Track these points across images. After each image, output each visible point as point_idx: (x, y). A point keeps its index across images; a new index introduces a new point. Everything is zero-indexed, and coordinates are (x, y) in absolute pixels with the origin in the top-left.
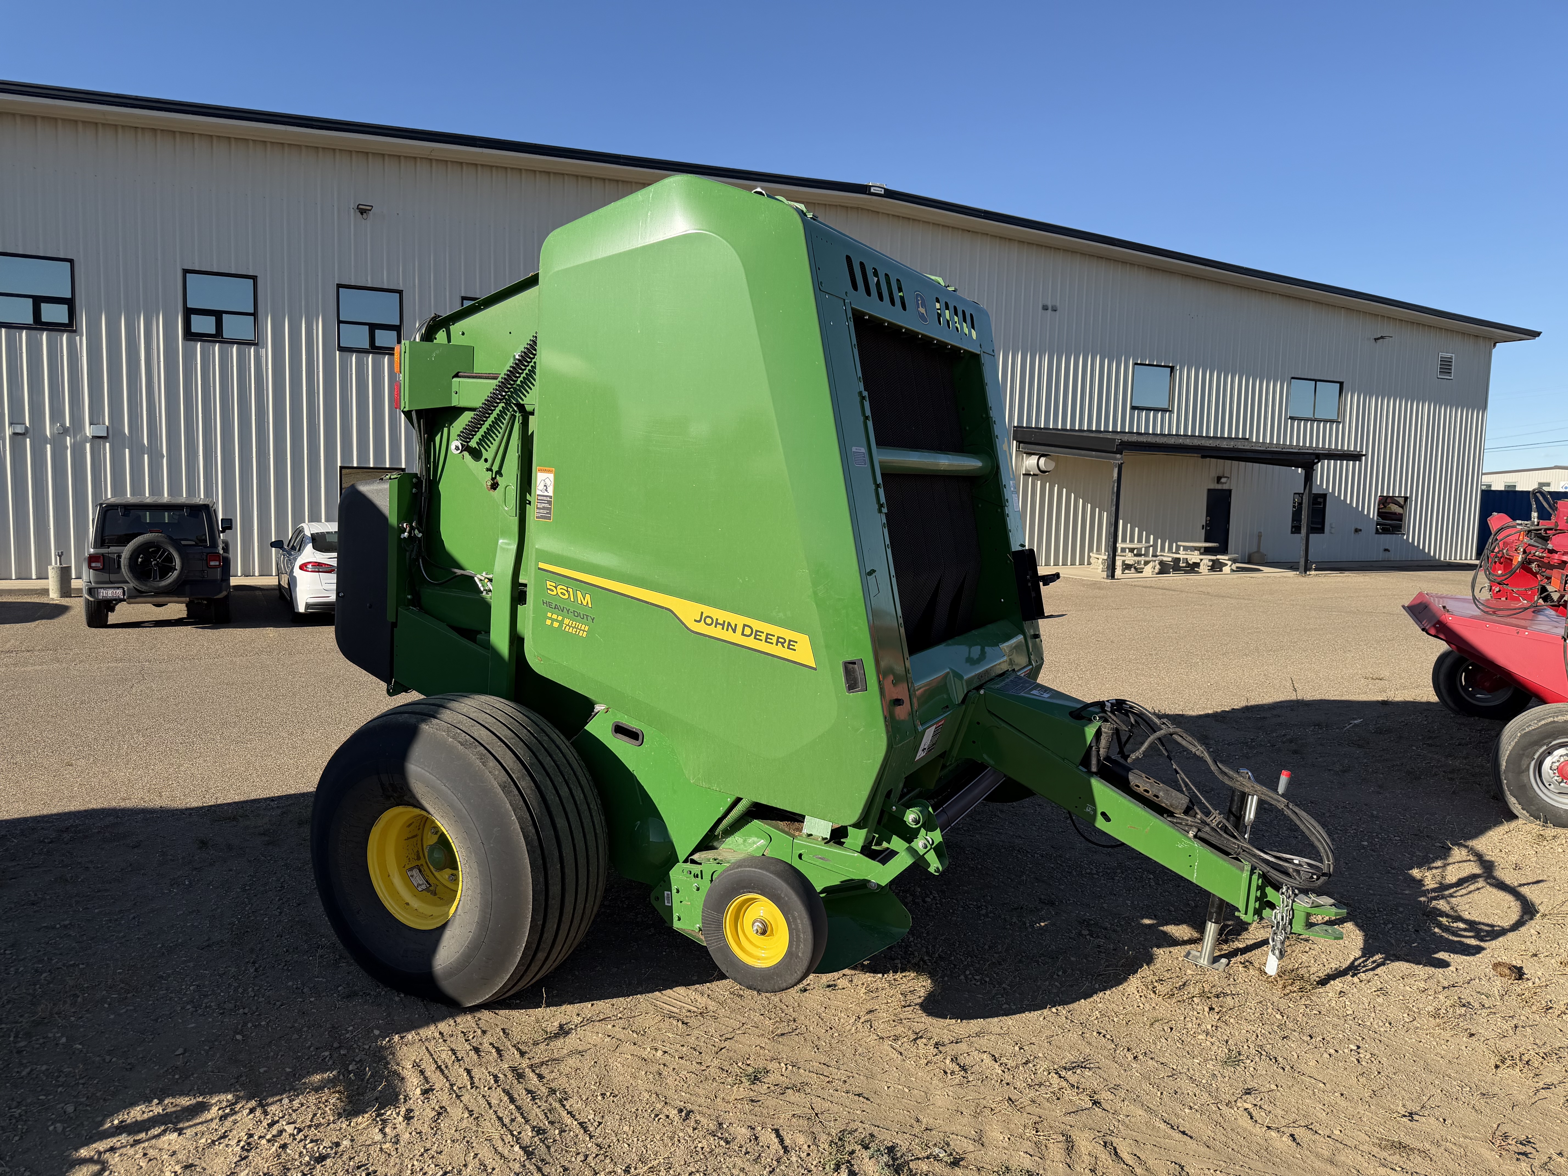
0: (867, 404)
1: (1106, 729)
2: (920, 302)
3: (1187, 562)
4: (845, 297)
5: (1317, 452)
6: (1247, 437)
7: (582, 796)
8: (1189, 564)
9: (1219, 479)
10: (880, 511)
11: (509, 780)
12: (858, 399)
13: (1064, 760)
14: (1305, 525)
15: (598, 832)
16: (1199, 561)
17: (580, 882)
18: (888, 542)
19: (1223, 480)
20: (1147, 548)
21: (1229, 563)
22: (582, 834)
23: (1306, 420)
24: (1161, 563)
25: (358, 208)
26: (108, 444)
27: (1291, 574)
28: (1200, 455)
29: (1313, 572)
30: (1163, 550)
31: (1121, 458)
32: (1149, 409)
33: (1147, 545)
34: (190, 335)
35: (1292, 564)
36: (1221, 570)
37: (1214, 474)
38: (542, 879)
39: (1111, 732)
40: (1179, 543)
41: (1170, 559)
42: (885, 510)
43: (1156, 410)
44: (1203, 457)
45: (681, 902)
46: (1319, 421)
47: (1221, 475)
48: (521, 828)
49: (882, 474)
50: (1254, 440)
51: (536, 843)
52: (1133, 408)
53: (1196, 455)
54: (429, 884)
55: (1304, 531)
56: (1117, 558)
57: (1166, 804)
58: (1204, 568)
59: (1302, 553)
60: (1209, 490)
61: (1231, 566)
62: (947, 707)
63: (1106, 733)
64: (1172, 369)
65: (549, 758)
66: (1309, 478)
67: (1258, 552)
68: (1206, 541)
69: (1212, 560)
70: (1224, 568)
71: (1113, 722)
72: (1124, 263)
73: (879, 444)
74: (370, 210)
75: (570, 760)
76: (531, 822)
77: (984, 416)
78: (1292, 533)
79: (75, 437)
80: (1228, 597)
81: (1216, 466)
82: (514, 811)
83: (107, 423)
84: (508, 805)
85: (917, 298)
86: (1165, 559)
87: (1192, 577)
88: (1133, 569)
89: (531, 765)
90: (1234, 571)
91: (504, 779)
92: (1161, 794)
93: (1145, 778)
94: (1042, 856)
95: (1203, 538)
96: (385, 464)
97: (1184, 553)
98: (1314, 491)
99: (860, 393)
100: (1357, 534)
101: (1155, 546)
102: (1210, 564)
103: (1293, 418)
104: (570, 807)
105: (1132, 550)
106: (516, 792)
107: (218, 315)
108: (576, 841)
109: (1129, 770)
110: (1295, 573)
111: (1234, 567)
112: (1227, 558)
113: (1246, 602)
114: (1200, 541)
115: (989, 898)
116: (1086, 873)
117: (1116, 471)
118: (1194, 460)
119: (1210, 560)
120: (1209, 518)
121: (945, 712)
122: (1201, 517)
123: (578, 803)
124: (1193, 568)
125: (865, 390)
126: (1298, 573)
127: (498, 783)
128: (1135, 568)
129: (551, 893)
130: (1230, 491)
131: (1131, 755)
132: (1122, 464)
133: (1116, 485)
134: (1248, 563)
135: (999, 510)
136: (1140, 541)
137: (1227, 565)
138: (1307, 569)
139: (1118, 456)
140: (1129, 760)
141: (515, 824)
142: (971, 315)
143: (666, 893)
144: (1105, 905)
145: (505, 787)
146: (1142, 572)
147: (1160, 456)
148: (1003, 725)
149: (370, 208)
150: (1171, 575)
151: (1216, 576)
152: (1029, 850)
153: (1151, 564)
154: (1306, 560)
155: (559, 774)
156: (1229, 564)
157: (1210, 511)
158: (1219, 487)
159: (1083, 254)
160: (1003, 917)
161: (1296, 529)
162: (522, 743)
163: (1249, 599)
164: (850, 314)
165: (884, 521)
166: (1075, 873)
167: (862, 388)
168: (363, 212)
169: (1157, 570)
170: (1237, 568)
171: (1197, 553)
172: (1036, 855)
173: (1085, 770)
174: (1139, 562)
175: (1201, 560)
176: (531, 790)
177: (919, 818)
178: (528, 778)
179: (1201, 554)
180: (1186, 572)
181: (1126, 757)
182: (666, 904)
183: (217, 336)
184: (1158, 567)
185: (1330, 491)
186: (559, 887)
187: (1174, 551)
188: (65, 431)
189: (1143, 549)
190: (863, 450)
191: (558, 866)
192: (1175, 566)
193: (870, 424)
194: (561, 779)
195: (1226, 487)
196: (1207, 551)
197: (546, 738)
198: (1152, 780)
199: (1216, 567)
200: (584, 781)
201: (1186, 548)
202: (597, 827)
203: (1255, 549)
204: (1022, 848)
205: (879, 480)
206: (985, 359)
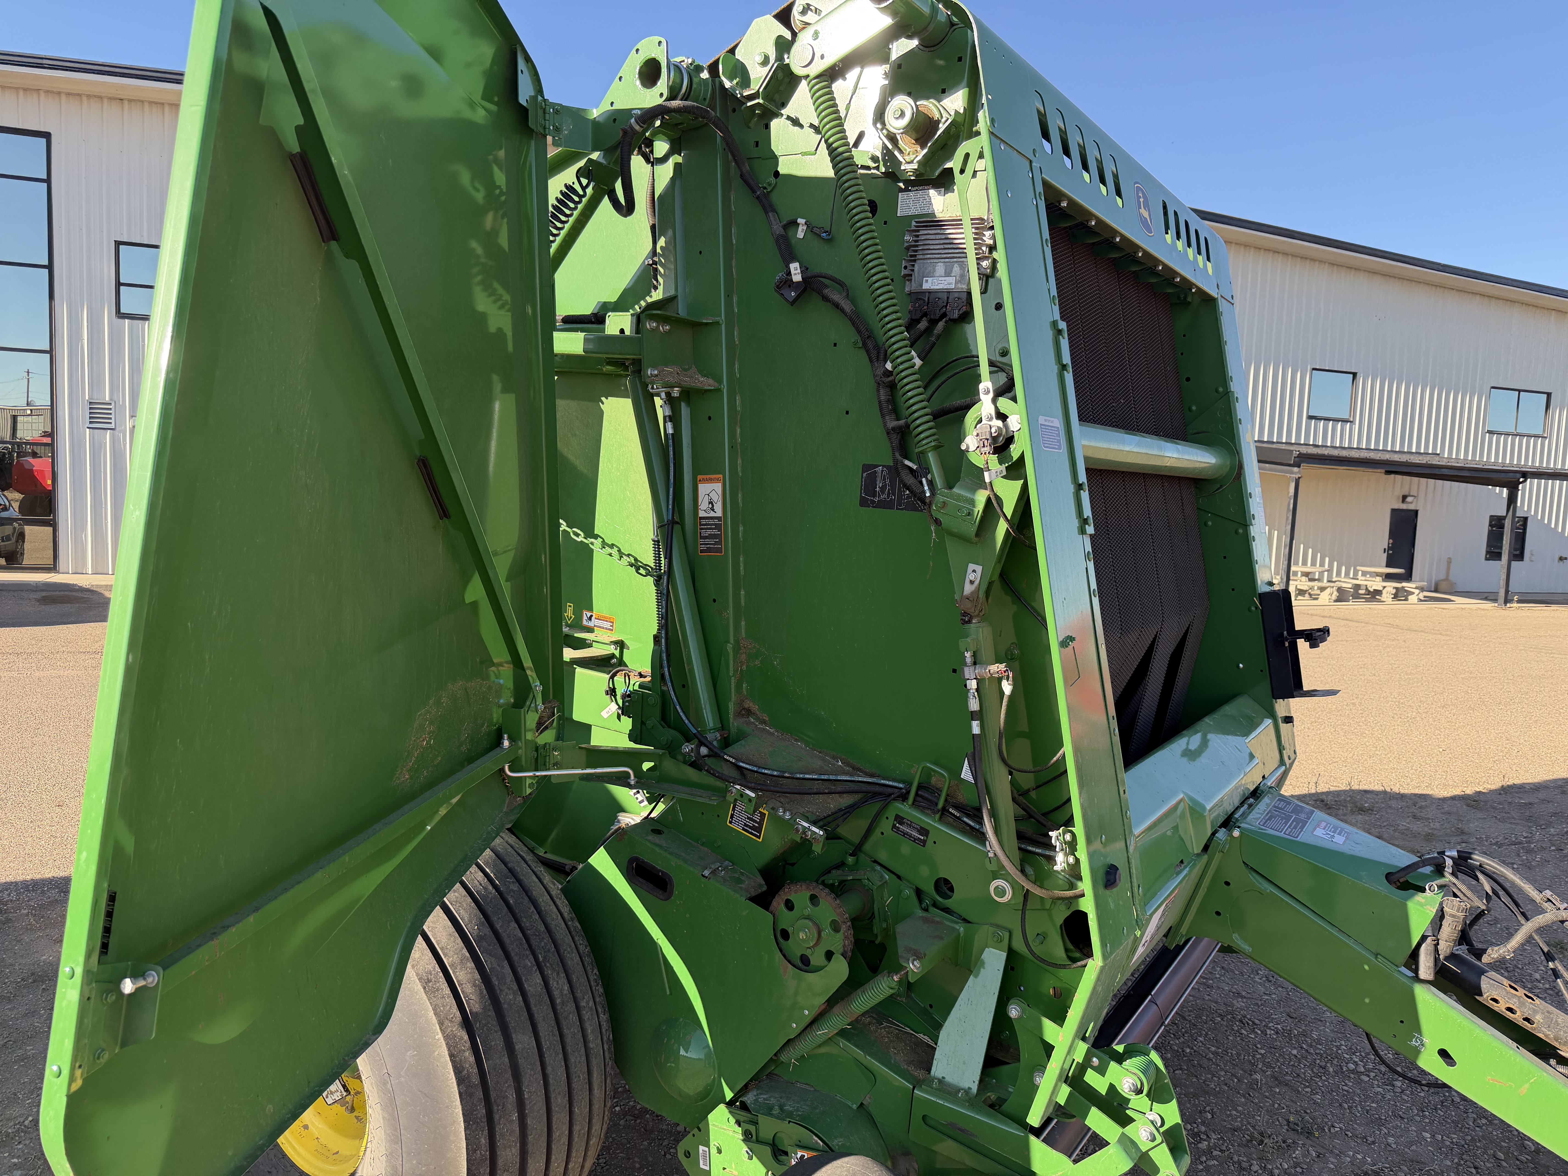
0: (1065, 343)
1: (1456, 911)
2: (1142, 200)
3: (1367, 589)
4: (1032, 157)
5: (1524, 470)
6: (1438, 452)
7: (566, 988)
8: (1369, 591)
9: (1404, 498)
10: (1082, 531)
11: (438, 969)
12: (1050, 334)
13: (1376, 955)
14: (1507, 552)
15: (591, 1045)
16: (1381, 589)
17: (556, 1135)
18: (1094, 585)
19: (1409, 499)
20: (1321, 573)
21: (1417, 591)
22: (561, 1056)
23: (1508, 434)
24: (1339, 589)
27: (1488, 605)
28: (1383, 471)
29: (1515, 605)
30: (1339, 574)
31: (1299, 472)
32: (1327, 419)
33: (1321, 569)
35: (1486, 595)
36: (1406, 600)
37: (1399, 493)
38: (484, 1141)
39: (1461, 915)
40: (1358, 568)
41: (1350, 586)
42: (1090, 530)
43: (1336, 420)
44: (1388, 472)
45: (724, 1169)
46: (1522, 436)
47: (1407, 493)
48: (451, 1056)
49: (1087, 469)
50: (1446, 456)
51: (476, 1080)
52: (1310, 418)
53: (1379, 471)
54: (347, 1090)
55: (1505, 557)
56: (1291, 582)
57: (1546, 1036)
58: (1387, 596)
59: (1503, 583)
60: (1394, 511)
61: (1418, 595)
62: (1182, 862)
63: (1453, 916)
64: (1355, 375)
65: (514, 925)
66: (1512, 500)
67: (1447, 579)
68: (1388, 565)
69: (1397, 588)
70: (1410, 597)
71: (1465, 899)
72: (1304, 258)
73: (1082, 418)
75: (552, 925)
76: (468, 1044)
77: (1221, 389)
78: (1487, 559)
80: (1422, 631)
81: (1402, 483)
82: (441, 1024)
84: (431, 1013)
85: (1138, 194)
86: (1344, 585)
87: (1374, 606)
88: (1307, 595)
89: (480, 939)
90: (1421, 601)
91: (430, 967)
92: (1538, 1018)
93: (1509, 989)
94: (1277, 1033)
95: (1384, 564)
97: (1363, 578)
98: (1519, 514)
99: (1054, 324)
100: (1561, 563)
101: (1330, 571)
102: (1394, 591)
103: (1491, 432)
104: (542, 1012)
105: (1306, 574)
106: (447, 991)
108: (549, 1070)
109: (1482, 972)
110: (1493, 605)
111: (1421, 596)
112: (1414, 586)
113: (1444, 638)
114: (1380, 566)
115: (1209, 1116)
116: (1348, 1070)
117: (1293, 485)
118: (1377, 476)
119: (1394, 588)
120: (1391, 541)
121: (1178, 873)
122: (1384, 540)
123: (558, 1001)
124: (1374, 595)
125: (1063, 318)
126: (1496, 605)
127: (417, 975)
128: (1310, 594)
129: (500, 1162)
130: (1416, 512)
131: (1489, 951)
132: (1299, 478)
133: (1292, 501)
134: (1436, 591)
135: (1241, 531)
136: (1313, 564)
137: (1413, 593)
138: (1507, 601)
139: (1296, 469)
140: (1485, 959)
141: (441, 1046)
142: (1206, 239)
143: (701, 1148)
144: (1391, 1140)
145: (429, 981)
146: (1317, 599)
147: (1342, 470)
148: (1271, 889)
150: (1351, 603)
151: (1400, 605)
152: (1257, 1022)
153: (1328, 591)
154: (1507, 591)
155: (528, 952)
156: (1416, 594)
157: (1394, 533)
158: (1404, 506)
159: (1258, 248)
160: (1236, 1158)
161: (1493, 554)
162: (469, 900)
163: (1447, 635)
164: (1040, 188)
165: (1089, 548)
166: (1331, 1070)
167: (1057, 316)
169: (1334, 597)
170: (1425, 597)
171: (1379, 579)
172: (1268, 1032)
173: (1411, 974)
174: (1312, 588)
175: (1384, 587)
176: (474, 985)
177: (1142, 1084)
178: (471, 965)
179: (1384, 581)
180: (1367, 600)
181: (1479, 954)
182: (702, 1166)
184: (1336, 594)
185: (1533, 513)
186: (516, 1150)
187: (1351, 576)
189: (1317, 573)
190: (1058, 422)
191: (515, 1116)
192: (1357, 594)
193: (1069, 377)
194: (529, 962)
195: (1412, 507)
196: (1388, 577)
197: (515, 887)
198: (1521, 992)
199: (1398, 595)
200: (573, 960)
201: (1364, 574)
202: (591, 1037)
203: (1442, 576)
204: (1245, 1017)
205: (1083, 478)
206: (1223, 306)
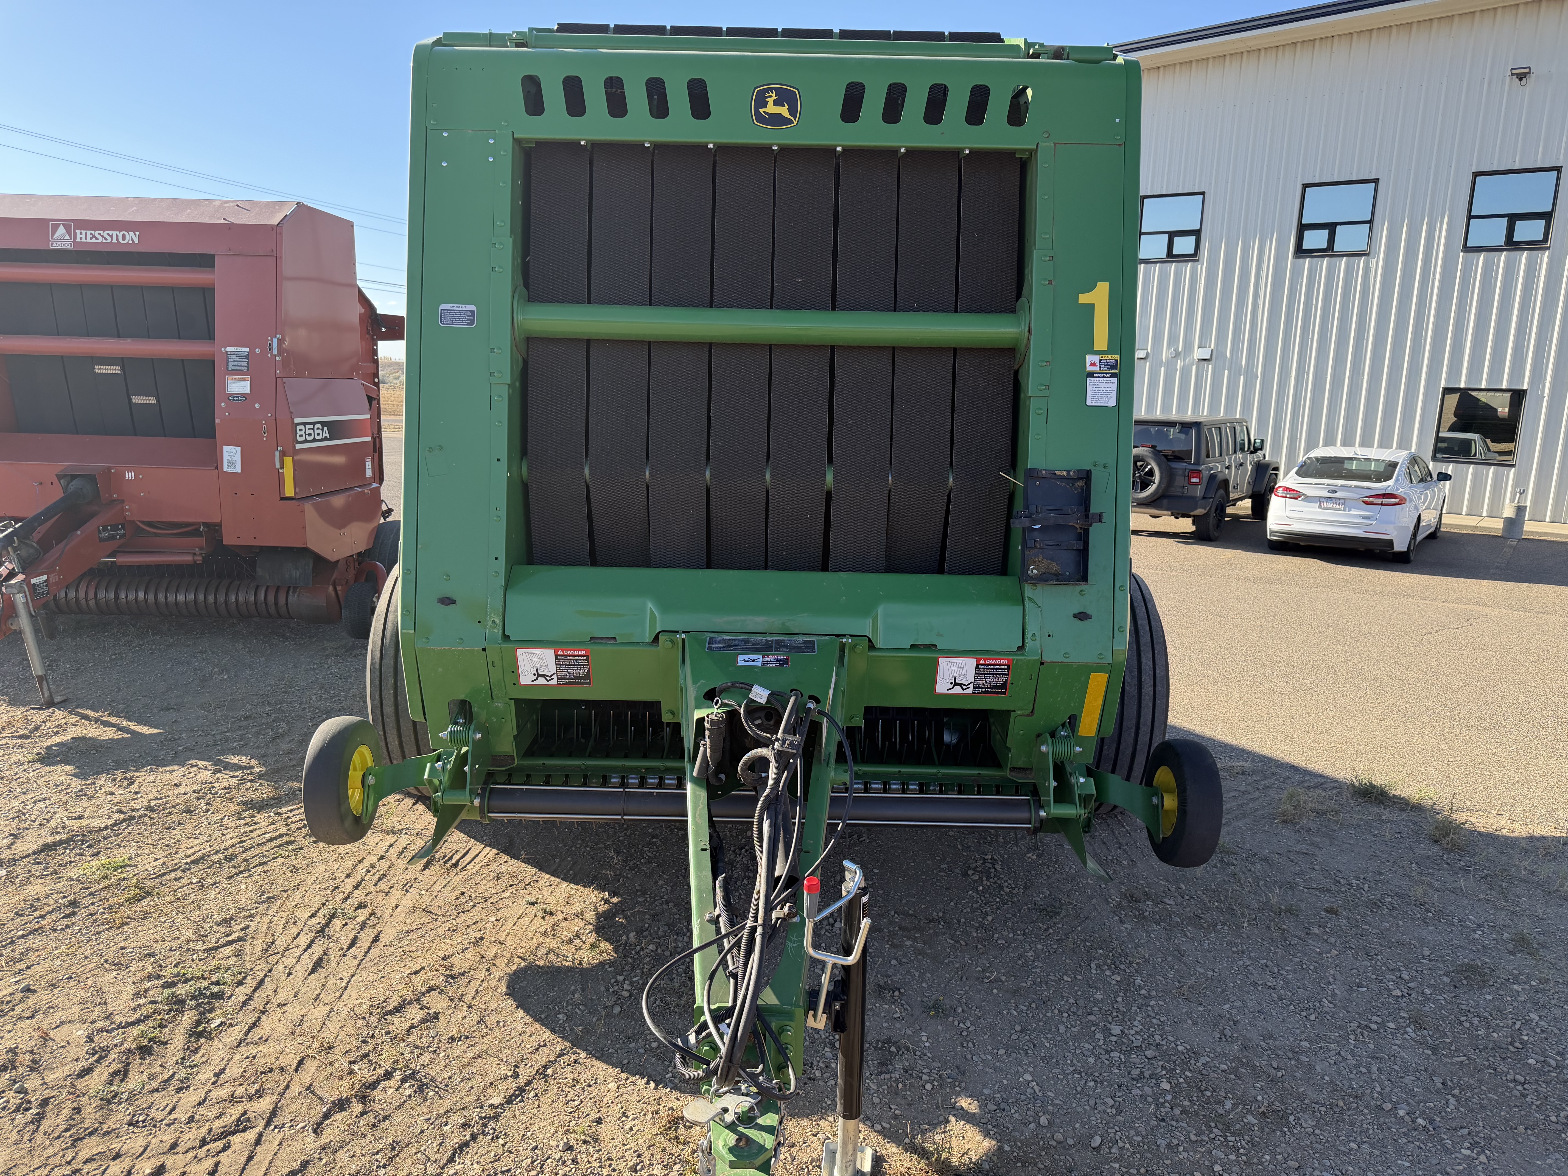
0: (499, 253)
4: (496, 128)
25: (1513, 74)
26: (1210, 366)
34: (1300, 251)
74: (1529, 73)
79: (1184, 360)
83: (1212, 347)
96: (1481, 384)
107: (1331, 227)
149: (1527, 70)
164: (506, 147)
168: (1521, 77)
183: (1329, 250)
188: (1177, 354)
190: (472, 308)
205: (502, 344)
